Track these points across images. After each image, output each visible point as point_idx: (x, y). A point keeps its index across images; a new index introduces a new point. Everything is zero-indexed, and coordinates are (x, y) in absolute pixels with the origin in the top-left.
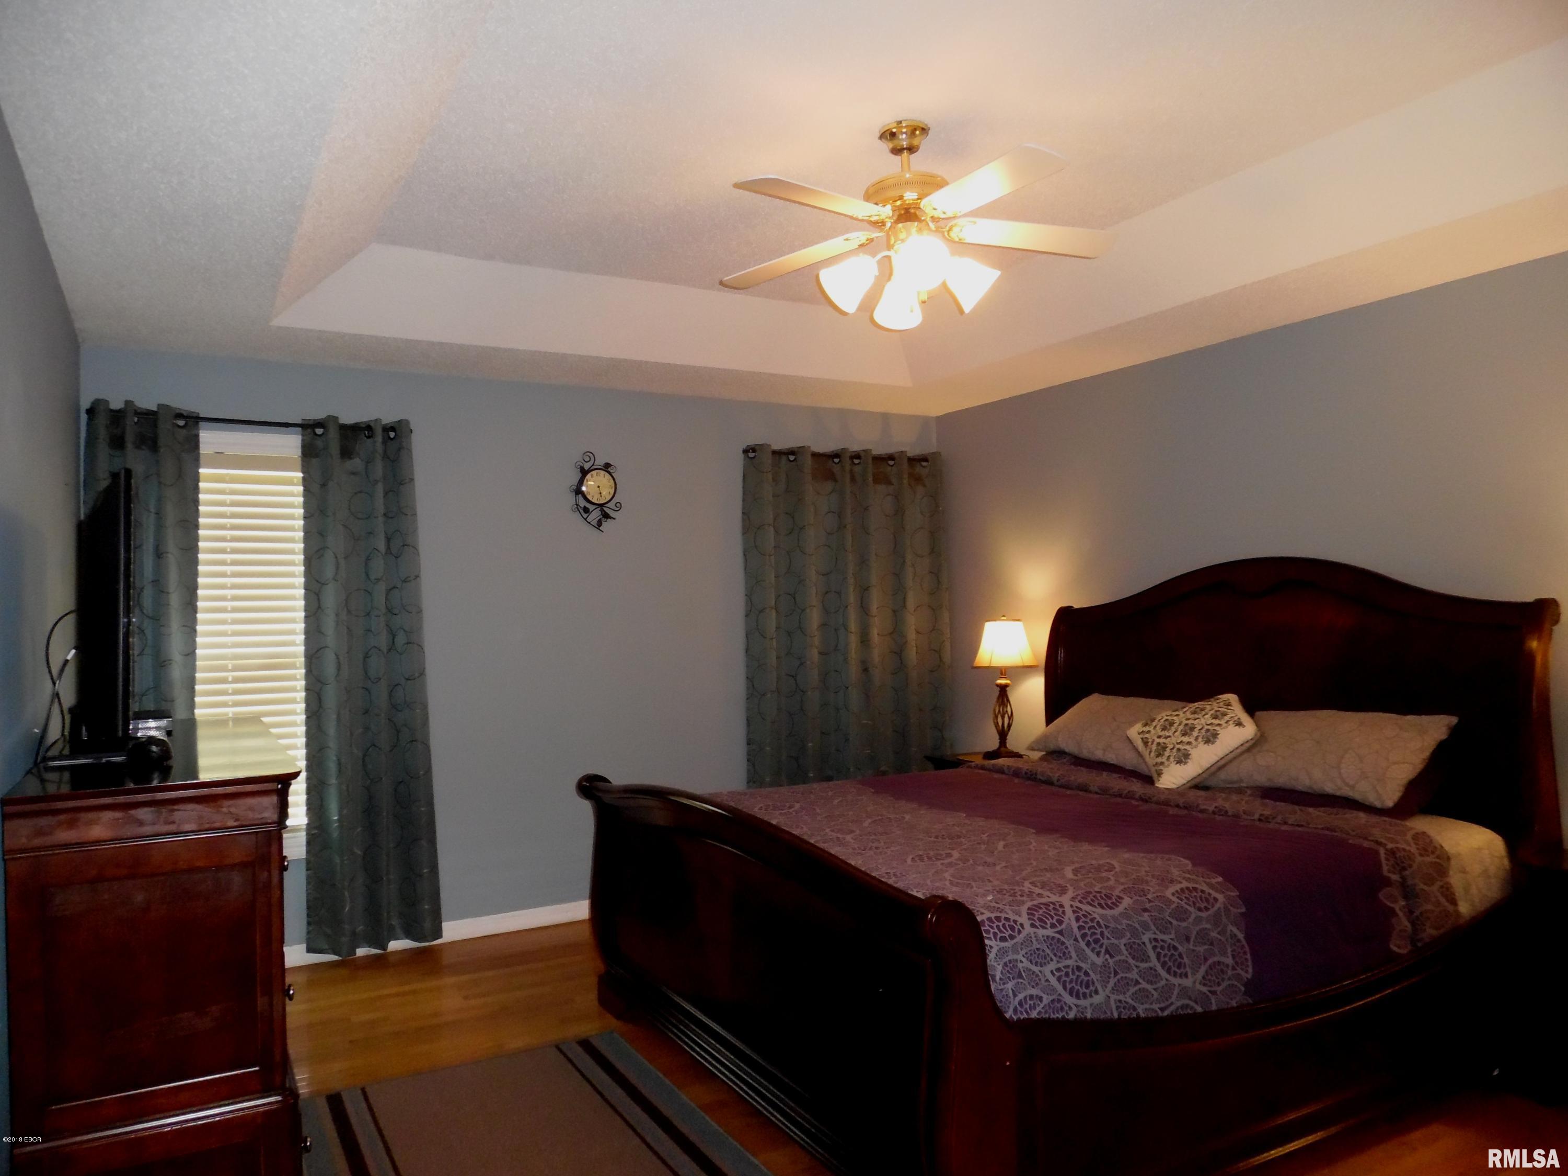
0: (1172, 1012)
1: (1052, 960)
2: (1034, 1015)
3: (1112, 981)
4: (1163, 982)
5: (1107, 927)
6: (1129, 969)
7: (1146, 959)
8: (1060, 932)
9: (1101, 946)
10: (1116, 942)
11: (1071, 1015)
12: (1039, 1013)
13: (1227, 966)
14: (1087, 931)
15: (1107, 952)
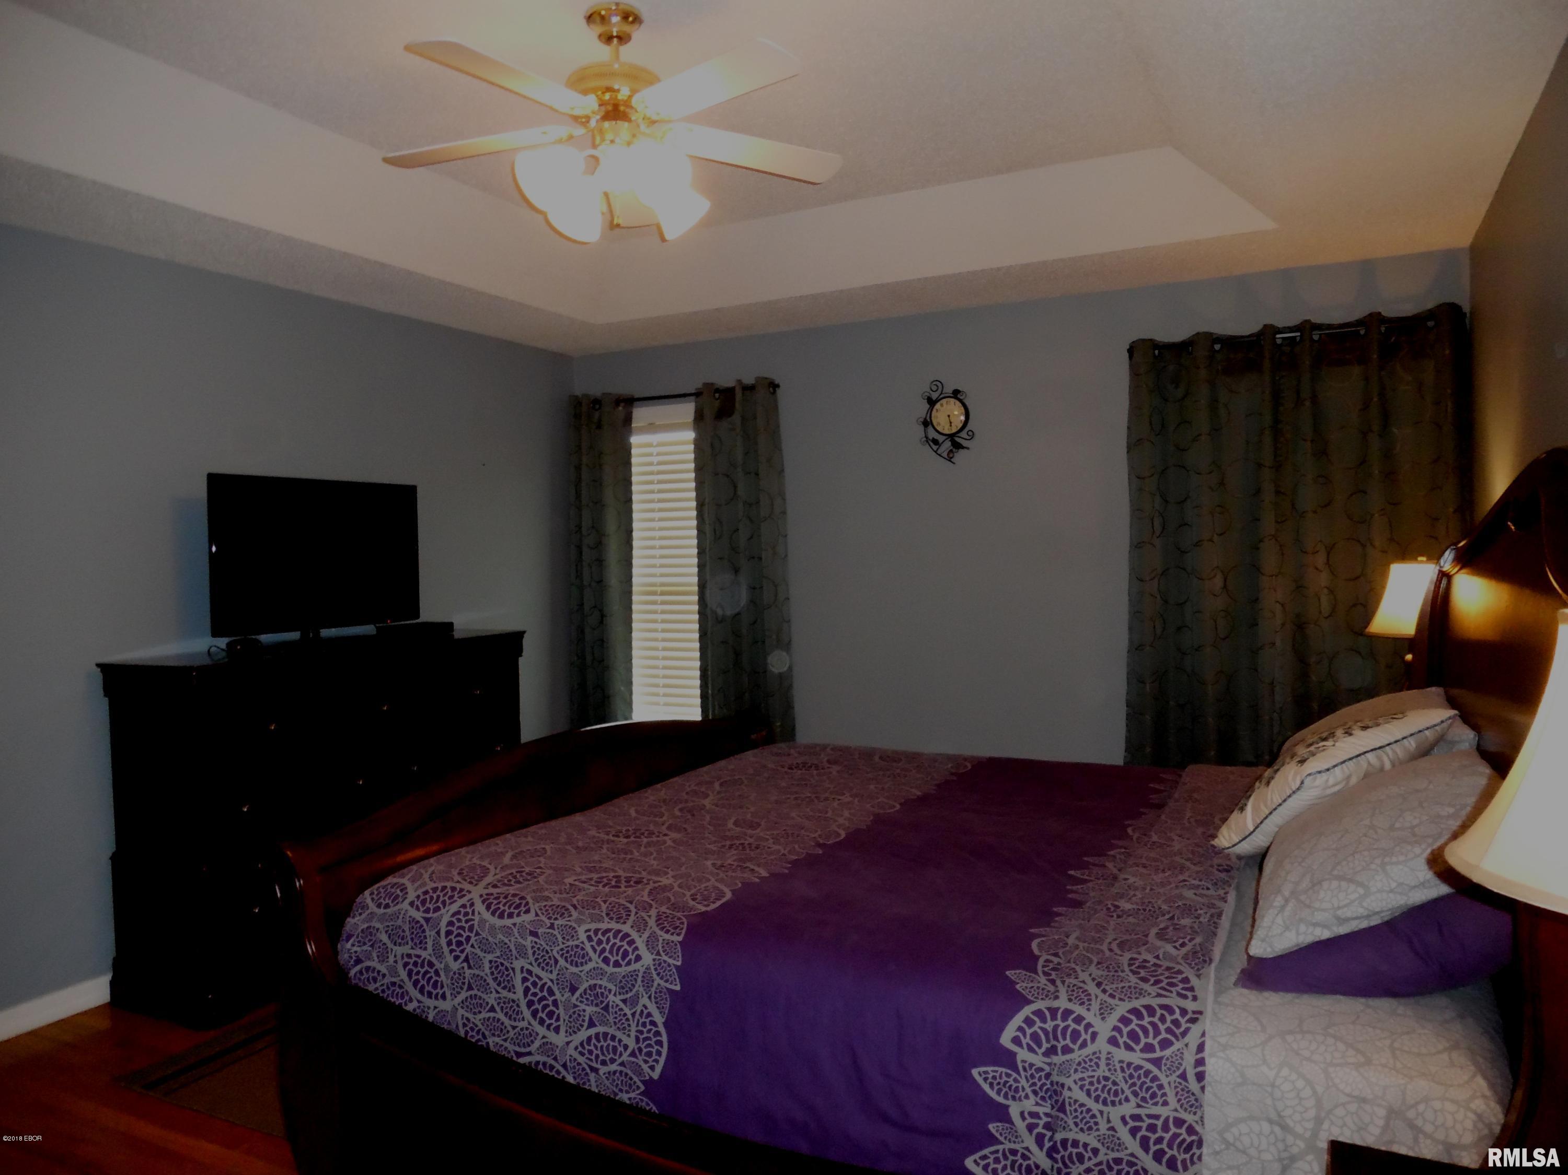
0: (530, 1063)
1: (407, 944)
2: (371, 987)
3: (464, 995)
4: (524, 1024)
5: (477, 934)
6: (487, 990)
7: (511, 989)
8: (427, 920)
9: (462, 952)
10: (482, 954)
11: (410, 1007)
12: (377, 989)
13: (626, 1047)
14: (454, 929)
15: (466, 960)
